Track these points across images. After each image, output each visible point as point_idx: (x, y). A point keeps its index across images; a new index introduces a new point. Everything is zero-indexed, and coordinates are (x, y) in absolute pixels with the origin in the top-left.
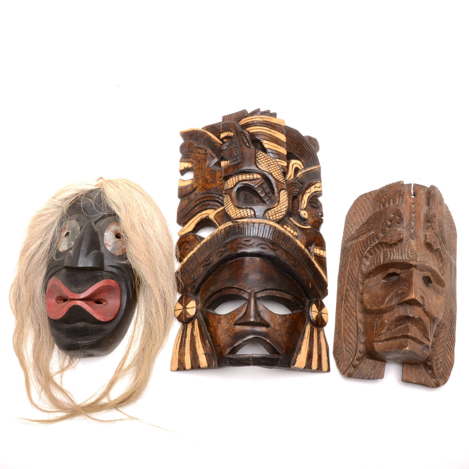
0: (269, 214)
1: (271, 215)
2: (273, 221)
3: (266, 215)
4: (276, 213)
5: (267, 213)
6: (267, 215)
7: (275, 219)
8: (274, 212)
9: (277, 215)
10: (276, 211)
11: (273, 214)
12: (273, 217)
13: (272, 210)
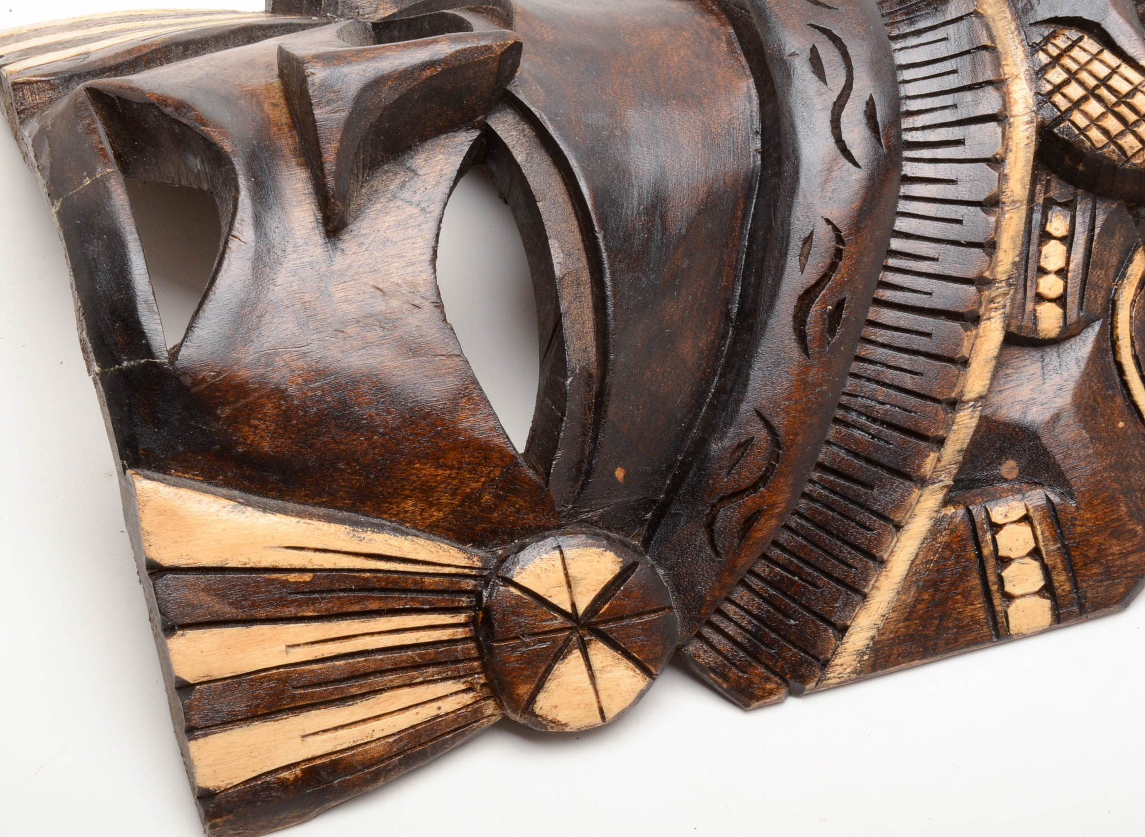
0: (1076, 53)
1: (1074, 67)
2: (1044, 99)
3: (1054, 35)
4: (1103, 92)
5: (1074, 34)
6: (1061, 42)
7: (1063, 104)
8: (1103, 72)
9: (1094, 108)
10: (1116, 82)
11: (1084, 76)
12: (1066, 83)
13: (1107, 56)
